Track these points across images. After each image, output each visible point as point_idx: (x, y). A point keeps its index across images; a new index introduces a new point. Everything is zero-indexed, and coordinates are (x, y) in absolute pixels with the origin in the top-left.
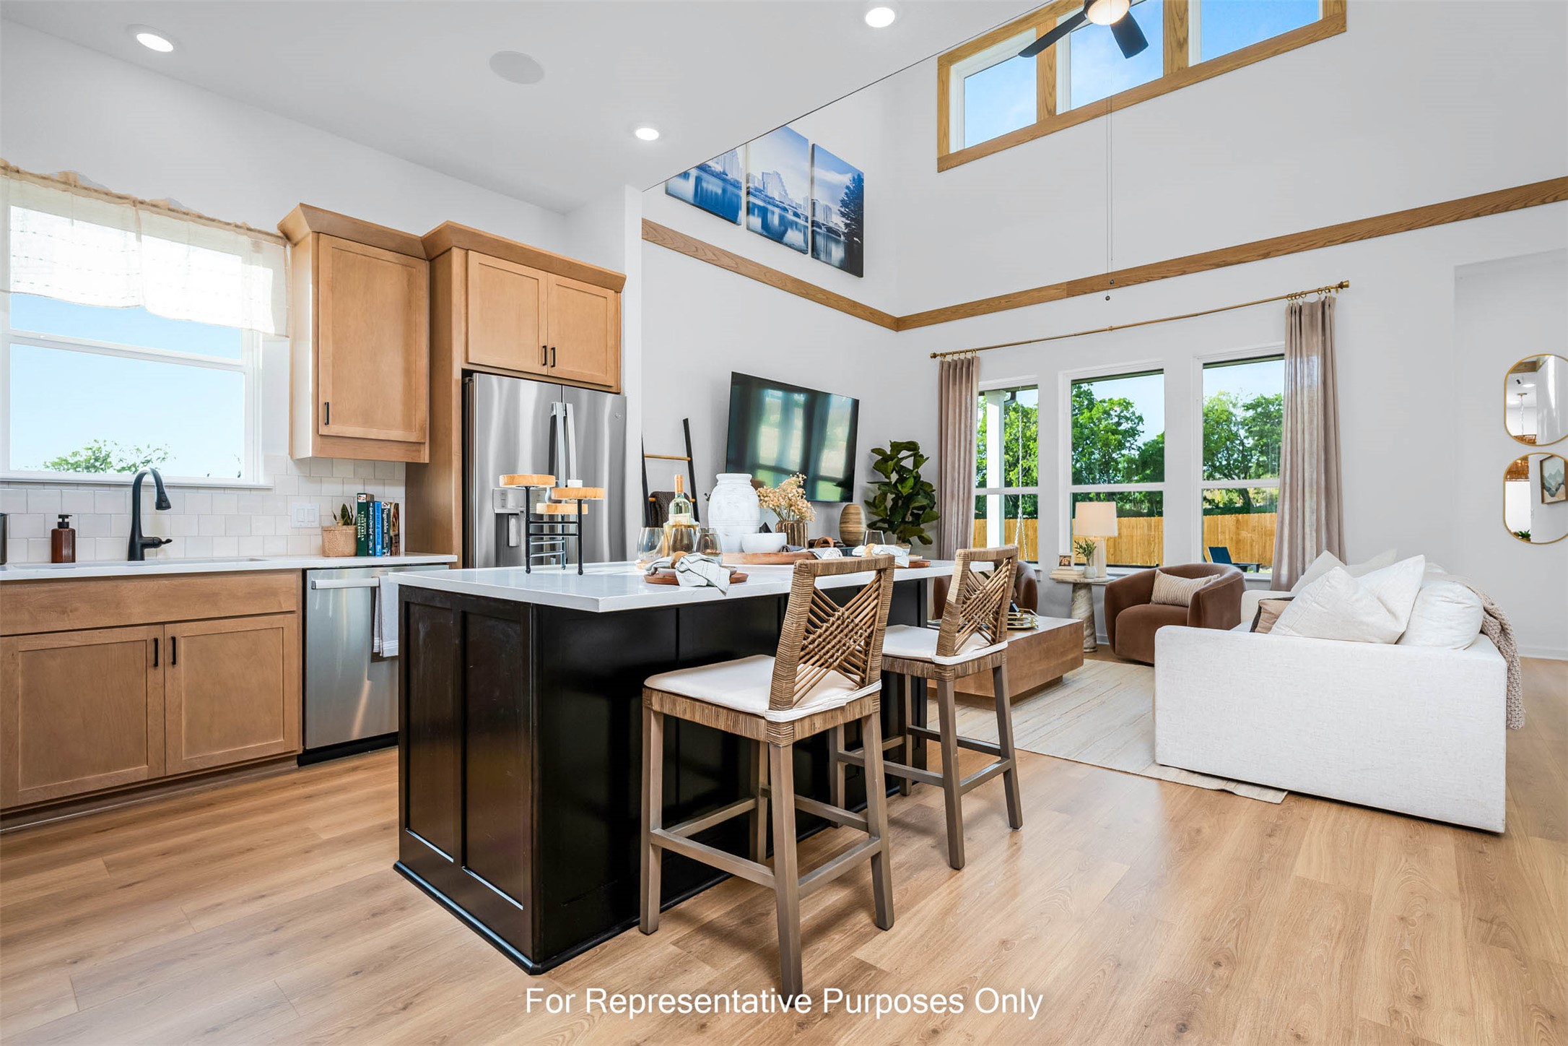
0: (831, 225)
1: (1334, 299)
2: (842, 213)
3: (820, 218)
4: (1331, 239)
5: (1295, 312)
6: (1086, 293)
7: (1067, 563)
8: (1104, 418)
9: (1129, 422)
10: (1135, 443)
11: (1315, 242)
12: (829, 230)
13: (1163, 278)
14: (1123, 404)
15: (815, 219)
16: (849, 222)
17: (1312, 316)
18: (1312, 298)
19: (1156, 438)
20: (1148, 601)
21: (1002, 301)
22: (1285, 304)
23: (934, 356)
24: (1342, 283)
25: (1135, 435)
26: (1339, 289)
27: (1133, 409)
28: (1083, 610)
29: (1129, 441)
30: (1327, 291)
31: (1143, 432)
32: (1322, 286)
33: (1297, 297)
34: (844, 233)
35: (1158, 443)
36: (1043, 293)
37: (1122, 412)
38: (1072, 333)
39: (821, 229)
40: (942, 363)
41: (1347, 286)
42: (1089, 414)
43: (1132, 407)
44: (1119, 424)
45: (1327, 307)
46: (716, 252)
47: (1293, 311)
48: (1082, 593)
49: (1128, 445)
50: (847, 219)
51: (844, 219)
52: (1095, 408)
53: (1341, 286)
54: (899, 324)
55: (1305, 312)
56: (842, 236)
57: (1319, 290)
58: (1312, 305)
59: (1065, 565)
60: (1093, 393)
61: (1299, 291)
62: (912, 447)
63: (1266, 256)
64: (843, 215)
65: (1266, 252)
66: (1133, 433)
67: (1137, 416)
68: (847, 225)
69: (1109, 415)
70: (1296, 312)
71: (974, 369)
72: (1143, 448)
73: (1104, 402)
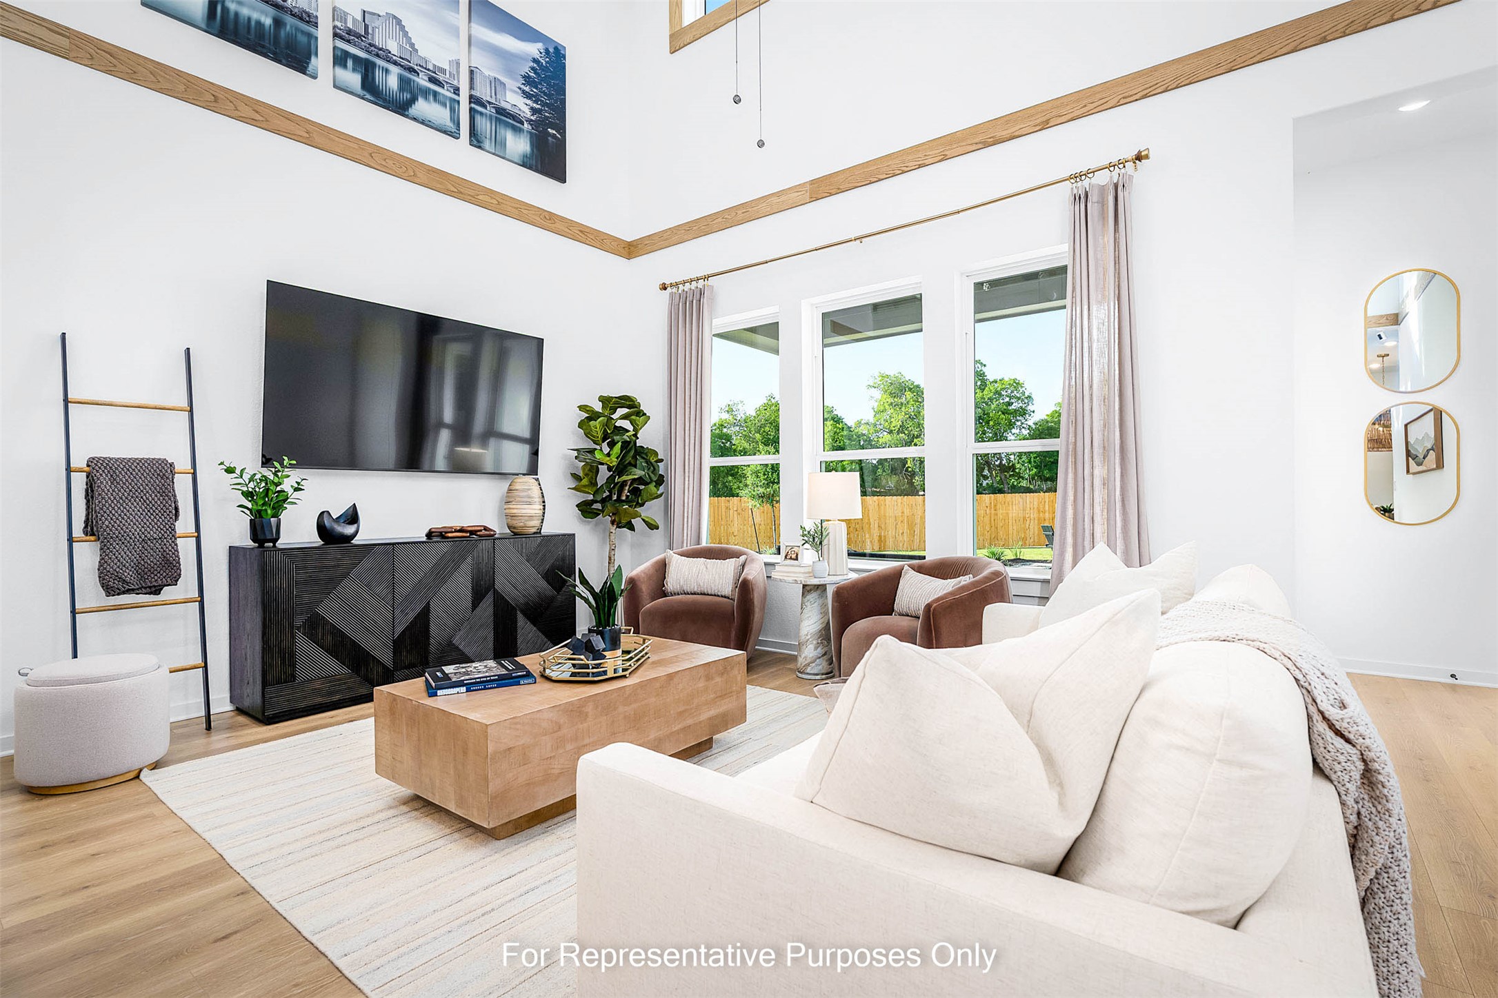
0: (503, 105)
1: (1131, 177)
2: (524, 92)
3: (484, 92)
4: (1127, 94)
5: (1080, 198)
6: (831, 195)
7: (794, 556)
8: (995, 398)
9: (1020, 401)
10: (1026, 422)
11: (1107, 99)
12: (501, 111)
13: (920, 166)
14: (1012, 385)
15: (477, 93)
16: (539, 106)
17: (1102, 203)
18: (1103, 178)
19: (1046, 417)
20: (889, 611)
21: (739, 212)
22: (1066, 189)
23: (664, 288)
24: (1140, 152)
25: (1025, 414)
26: (1137, 162)
27: (1024, 389)
28: (812, 621)
29: (1020, 420)
30: (1121, 166)
31: (1034, 412)
32: (1114, 160)
33: (1083, 177)
34: (529, 121)
35: (1047, 422)
36: (783, 198)
37: (1012, 392)
38: (813, 247)
39: (486, 108)
40: (672, 294)
41: (1147, 157)
42: (981, 394)
43: (1022, 387)
44: (1010, 404)
45: (1120, 188)
46: (260, 109)
47: (1077, 198)
48: (812, 596)
49: (1019, 423)
50: (536, 102)
51: (529, 102)
52: (987, 388)
53: (1139, 157)
54: (630, 250)
55: (1093, 197)
56: (526, 125)
57: (1111, 166)
58: (1102, 189)
59: (791, 558)
60: (986, 374)
61: (1085, 170)
62: (628, 402)
63: (1045, 125)
64: (527, 95)
65: (1044, 119)
66: (1023, 412)
67: (1026, 396)
68: (534, 111)
69: (1000, 395)
70: (1082, 199)
71: (705, 301)
72: (1034, 427)
73: (996, 382)
